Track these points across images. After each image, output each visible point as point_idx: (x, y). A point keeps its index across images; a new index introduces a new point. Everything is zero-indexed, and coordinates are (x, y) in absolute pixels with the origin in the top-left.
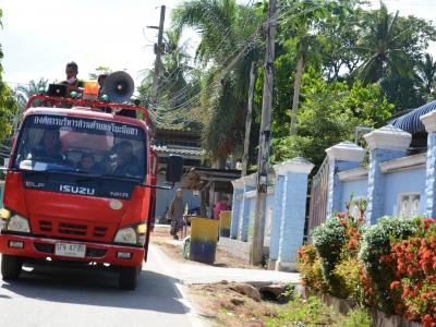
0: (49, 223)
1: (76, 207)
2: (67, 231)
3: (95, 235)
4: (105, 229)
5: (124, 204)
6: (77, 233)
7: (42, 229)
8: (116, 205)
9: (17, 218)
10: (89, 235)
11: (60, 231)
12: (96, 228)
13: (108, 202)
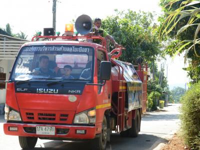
0: (33, 114)
1: (47, 102)
2: (44, 119)
3: (61, 119)
4: (67, 115)
5: (78, 98)
6: (50, 119)
7: (28, 118)
8: (72, 98)
9: (13, 112)
10: (57, 120)
11: (40, 118)
12: (62, 115)
13: (67, 98)
